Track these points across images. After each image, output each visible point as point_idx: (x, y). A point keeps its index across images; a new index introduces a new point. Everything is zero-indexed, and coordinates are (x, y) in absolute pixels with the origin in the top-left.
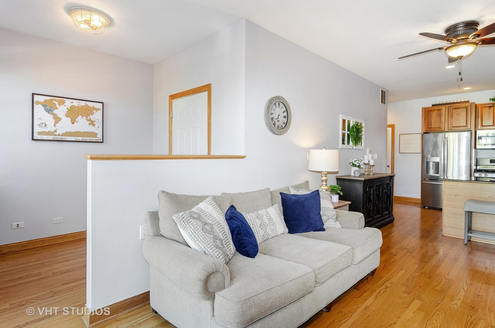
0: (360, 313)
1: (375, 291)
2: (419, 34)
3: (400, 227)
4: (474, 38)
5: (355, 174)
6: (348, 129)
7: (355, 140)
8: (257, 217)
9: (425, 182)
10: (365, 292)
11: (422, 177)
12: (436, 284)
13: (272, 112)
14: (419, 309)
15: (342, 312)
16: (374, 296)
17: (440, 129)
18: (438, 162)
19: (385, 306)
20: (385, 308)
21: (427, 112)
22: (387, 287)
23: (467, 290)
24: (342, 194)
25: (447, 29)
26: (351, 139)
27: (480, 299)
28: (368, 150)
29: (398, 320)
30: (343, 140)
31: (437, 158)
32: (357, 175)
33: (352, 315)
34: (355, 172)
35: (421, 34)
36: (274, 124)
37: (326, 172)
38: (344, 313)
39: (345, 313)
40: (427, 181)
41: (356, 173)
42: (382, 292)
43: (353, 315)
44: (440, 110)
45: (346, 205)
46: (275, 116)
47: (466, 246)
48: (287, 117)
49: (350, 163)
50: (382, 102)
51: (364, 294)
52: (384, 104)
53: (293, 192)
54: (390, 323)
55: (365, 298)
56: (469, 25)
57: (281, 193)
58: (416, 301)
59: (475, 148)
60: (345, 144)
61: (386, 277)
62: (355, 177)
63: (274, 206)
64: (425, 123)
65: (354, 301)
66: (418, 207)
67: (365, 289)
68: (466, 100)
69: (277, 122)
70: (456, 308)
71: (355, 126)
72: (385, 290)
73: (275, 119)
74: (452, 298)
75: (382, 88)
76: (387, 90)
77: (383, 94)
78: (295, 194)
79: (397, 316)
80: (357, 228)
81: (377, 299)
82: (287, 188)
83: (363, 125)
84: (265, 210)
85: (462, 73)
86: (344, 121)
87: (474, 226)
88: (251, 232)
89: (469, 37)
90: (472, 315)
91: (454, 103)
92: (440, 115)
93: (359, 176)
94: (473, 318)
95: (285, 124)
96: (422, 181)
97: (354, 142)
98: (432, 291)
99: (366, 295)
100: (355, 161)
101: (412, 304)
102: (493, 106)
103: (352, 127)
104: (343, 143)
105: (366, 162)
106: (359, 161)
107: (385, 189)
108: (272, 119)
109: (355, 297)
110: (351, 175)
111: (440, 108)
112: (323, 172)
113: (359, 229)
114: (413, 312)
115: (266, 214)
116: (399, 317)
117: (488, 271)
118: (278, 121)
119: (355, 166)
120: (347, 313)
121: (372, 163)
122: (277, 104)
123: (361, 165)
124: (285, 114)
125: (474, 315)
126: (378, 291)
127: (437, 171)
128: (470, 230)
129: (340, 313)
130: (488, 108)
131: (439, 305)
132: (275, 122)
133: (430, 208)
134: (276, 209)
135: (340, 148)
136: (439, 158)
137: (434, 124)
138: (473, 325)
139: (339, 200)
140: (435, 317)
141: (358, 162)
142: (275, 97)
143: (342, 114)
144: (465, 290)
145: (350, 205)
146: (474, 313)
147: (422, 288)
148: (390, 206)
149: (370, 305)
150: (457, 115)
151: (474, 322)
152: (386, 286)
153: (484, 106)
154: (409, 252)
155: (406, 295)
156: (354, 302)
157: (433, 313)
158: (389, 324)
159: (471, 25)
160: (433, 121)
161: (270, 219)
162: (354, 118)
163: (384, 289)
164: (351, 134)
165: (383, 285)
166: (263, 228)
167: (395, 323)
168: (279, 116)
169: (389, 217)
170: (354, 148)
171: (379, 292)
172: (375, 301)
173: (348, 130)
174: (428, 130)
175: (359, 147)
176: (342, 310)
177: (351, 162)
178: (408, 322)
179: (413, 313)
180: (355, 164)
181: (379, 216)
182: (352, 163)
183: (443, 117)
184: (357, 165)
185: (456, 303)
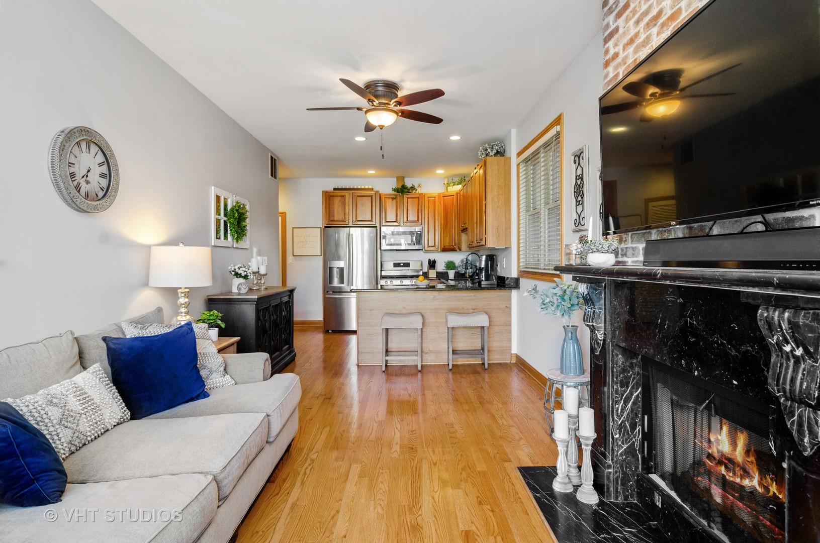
0: (285, 521)
1: (299, 474)
2: (341, 80)
3: (306, 365)
4: (395, 106)
5: (239, 289)
6: (224, 213)
7: (237, 232)
8: (51, 402)
9: (328, 296)
10: (284, 480)
11: (324, 290)
12: (369, 433)
13: (72, 160)
14: (360, 476)
15: (257, 532)
16: (298, 483)
17: (344, 223)
18: (343, 268)
19: (319, 490)
20: (319, 494)
21: (329, 198)
22: (313, 461)
23: (401, 428)
24: (223, 326)
25: (368, 84)
26: (231, 230)
27: (415, 435)
28: (255, 250)
29: (341, 504)
30: (218, 232)
31: (341, 262)
32: (244, 291)
33: (275, 528)
34: (240, 286)
35: (343, 81)
36: (78, 188)
37: (186, 288)
38: (261, 533)
39: (263, 532)
40: (330, 294)
41: (242, 288)
42: (308, 471)
43: (277, 528)
44: (343, 196)
45: (232, 344)
46: (80, 171)
47: (384, 373)
48: (108, 176)
49: (230, 272)
50: (272, 175)
51: (285, 485)
52: (275, 178)
53: (131, 332)
54: (332, 513)
55: (287, 492)
56: (390, 87)
57: (105, 339)
58: (354, 466)
59: (380, 249)
60: (219, 239)
61: (307, 445)
62: (239, 294)
63: (91, 369)
64: (326, 212)
65: (271, 504)
66: (320, 332)
67: (284, 477)
68: (370, 187)
69: (83, 185)
70: (397, 456)
71: (237, 208)
72: (311, 467)
73: (78, 177)
74: (390, 446)
75: (272, 152)
76: (278, 158)
77: (274, 162)
78: (137, 336)
79: (338, 499)
80: (262, 378)
81: (304, 486)
82: (115, 327)
83: (247, 207)
84: (68, 381)
85: (383, 148)
86: (218, 198)
87: (392, 346)
88: (43, 440)
89: (391, 103)
90: (413, 458)
91: (357, 189)
92: (344, 204)
93: (247, 294)
94: (416, 462)
95: (105, 190)
96: (324, 294)
97: (236, 236)
98: (367, 444)
99: (288, 486)
100: (239, 268)
101: (350, 474)
102: (396, 198)
103: (232, 210)
104: (218, 238)
105: (255, 270)
106: (245, 267)
107: (284, 311)
108: (73, 175)
109: (271, 497)
110: (231, 292)
111: (343, 194)
112: (180, 288)
113: (265, 379)
114: (355, 483)
115: (75, 389)
116: (341, 500)
117: (412, 399)
118: (88, 182)
119: (240, 277)
120: (266, 531)
121: (263, 271)
122: (84, 145)
123: (249, 274)
124: (104, 169)
125: (415, 457)
126: (302, 473)
127: (342, 281)
128: (387, 352)
129: (255, 535)
130: (391, 200)
131: (380, 461)
132: (79, 184)
133: (334, 332)
134: (99, 374)
135: (213, 245)
136: (343, 262)
137: (338, 216)
138: (418, 469)
139: (219, 337)
140: (380, 479)
141: (244, 269)
142: (79, 129)
143: (215, 186)
144: (399, 429)
145: (238, 343)
146: (415, 455)
147: (355, 444)
148: (290, 336)
149: (298, 499)
150: (362, 205)
151: (418, 466)
152: (311, 460)
153: (388, 196)
154: (326, 399)
155: (341, 463)
156: (272, 506)
157: (377, 475)
158: (331, 517)
159: (391, 88)
160: (336, 211)
161: (86, 400)
162: (234, 196)
163: (310, 465)
164: (230, 222)
165: (306, 460)
166: (69, 425)
167: (338, 512)
168: (89, 171)
169: (290, 353)
170: (235, 247)
171: (305, 473)
172: (302, 489)
173: (225, 215)
174: (330, 223)
175: (241, 244)
176: (257, 529)
177: (233, 269)
178: (353, 502)
179: (355, 485)
180: (239, 273)
181: (278, 353)
182: (233, 271)
183: (347, 207)
184: (243, 275)
185: (395, 450)
